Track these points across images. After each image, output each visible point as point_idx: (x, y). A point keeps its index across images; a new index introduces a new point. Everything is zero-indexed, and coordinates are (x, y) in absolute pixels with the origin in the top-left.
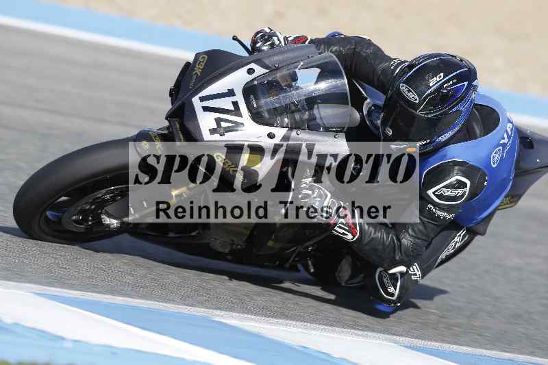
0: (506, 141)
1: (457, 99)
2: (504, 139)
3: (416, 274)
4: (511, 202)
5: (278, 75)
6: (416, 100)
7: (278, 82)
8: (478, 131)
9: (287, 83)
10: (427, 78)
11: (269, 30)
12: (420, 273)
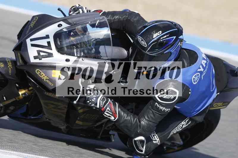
0: (202, 70)
1: (169, 45)
2: (200, 69)
3: (156, 140)
4: (223, 106)
6: (145, 45)
10: (152, 33)
11: (78, 5)
12: (158, 140)
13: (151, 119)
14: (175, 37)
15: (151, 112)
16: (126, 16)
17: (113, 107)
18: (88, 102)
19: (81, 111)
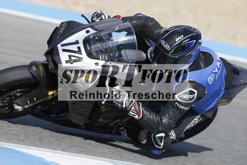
0: (217, 71)
1: (190, 48)
2: (215, 70)
3: (172, 136)
4: (227, 102)
5: (102, 34)
6: (169, 48)
7: (102, 37)
8: (202, 66)
9: (107, 38)
10: (175, 37)
11: (100, 12)
12: (175, 135)
13: (171, 117)
14: (195, 41)
15: (171, 111)
16: (143, 20)
17: (137, 107)
18: (115, 102)
19: (104, 110)
